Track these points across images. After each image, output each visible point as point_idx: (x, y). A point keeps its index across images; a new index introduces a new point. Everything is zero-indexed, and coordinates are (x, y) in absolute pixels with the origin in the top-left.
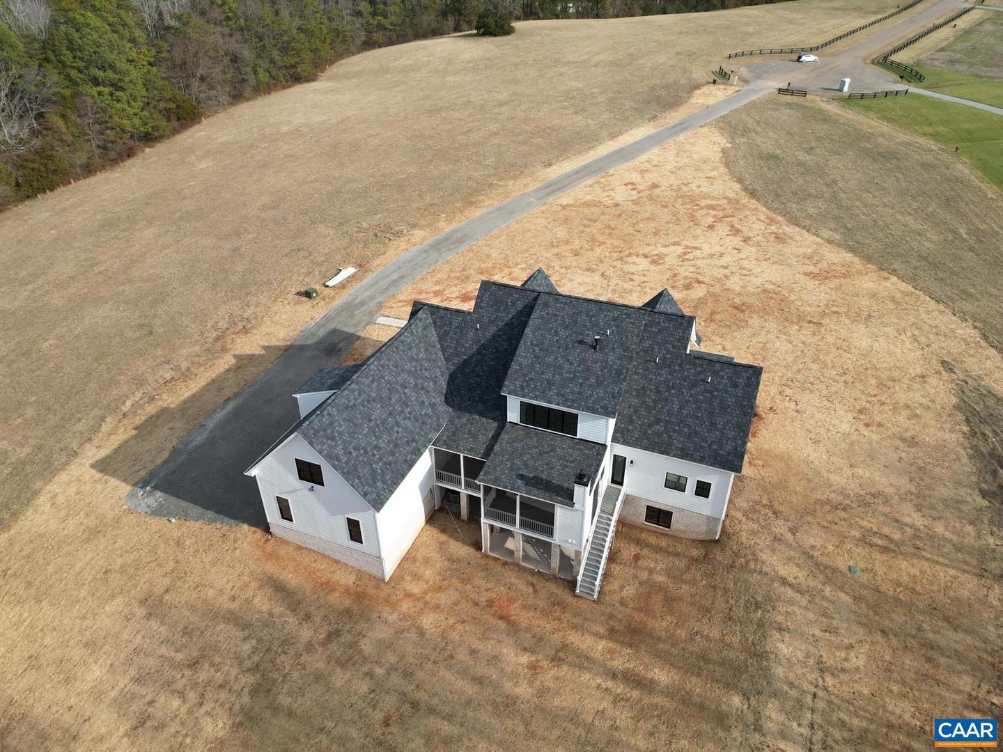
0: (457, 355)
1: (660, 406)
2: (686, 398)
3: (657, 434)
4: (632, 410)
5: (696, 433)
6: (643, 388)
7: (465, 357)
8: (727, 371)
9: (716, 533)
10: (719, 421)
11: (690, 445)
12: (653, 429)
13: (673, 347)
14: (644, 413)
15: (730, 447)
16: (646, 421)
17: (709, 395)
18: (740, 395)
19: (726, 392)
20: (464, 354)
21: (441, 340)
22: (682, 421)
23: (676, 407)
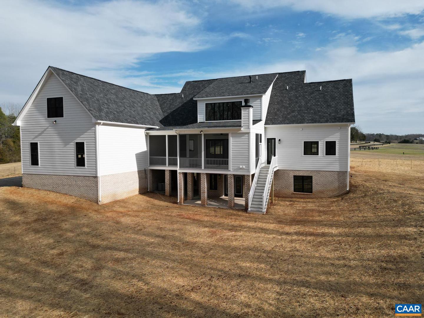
0: (170, 109)
1: (293, 105)
2: (309, 99)
3: (294, 116)
4: (276, 110)
5: (319, 111)
6: (281, 100)
7: (174, 109)
8: (330, 84)
9: (346, 186)
10: (333, 104)
11: (316, 117)
12: (291, 115)
13: (296, 82)
14: (283, 110)
15: (343, 113)
16: (286, 113)
17: (323, 95)
18: (342, 91)
19: (333, 92)
20: (174, 108)
21: (161, 105)
22: (308, 108)
23: (303, 103)
